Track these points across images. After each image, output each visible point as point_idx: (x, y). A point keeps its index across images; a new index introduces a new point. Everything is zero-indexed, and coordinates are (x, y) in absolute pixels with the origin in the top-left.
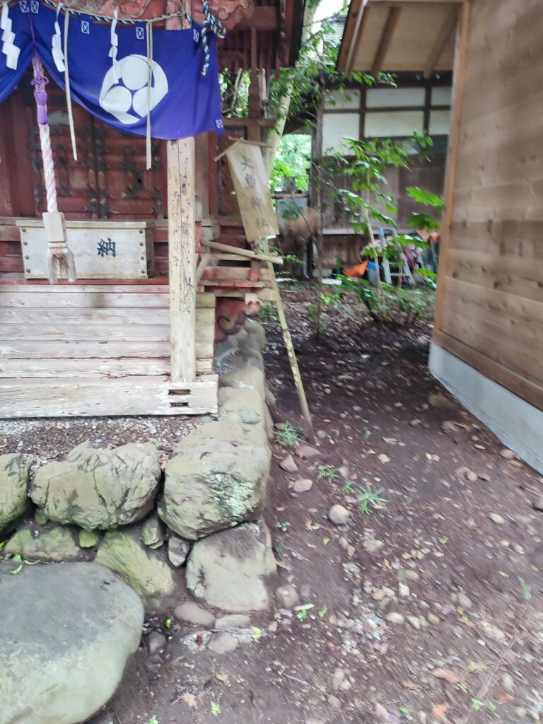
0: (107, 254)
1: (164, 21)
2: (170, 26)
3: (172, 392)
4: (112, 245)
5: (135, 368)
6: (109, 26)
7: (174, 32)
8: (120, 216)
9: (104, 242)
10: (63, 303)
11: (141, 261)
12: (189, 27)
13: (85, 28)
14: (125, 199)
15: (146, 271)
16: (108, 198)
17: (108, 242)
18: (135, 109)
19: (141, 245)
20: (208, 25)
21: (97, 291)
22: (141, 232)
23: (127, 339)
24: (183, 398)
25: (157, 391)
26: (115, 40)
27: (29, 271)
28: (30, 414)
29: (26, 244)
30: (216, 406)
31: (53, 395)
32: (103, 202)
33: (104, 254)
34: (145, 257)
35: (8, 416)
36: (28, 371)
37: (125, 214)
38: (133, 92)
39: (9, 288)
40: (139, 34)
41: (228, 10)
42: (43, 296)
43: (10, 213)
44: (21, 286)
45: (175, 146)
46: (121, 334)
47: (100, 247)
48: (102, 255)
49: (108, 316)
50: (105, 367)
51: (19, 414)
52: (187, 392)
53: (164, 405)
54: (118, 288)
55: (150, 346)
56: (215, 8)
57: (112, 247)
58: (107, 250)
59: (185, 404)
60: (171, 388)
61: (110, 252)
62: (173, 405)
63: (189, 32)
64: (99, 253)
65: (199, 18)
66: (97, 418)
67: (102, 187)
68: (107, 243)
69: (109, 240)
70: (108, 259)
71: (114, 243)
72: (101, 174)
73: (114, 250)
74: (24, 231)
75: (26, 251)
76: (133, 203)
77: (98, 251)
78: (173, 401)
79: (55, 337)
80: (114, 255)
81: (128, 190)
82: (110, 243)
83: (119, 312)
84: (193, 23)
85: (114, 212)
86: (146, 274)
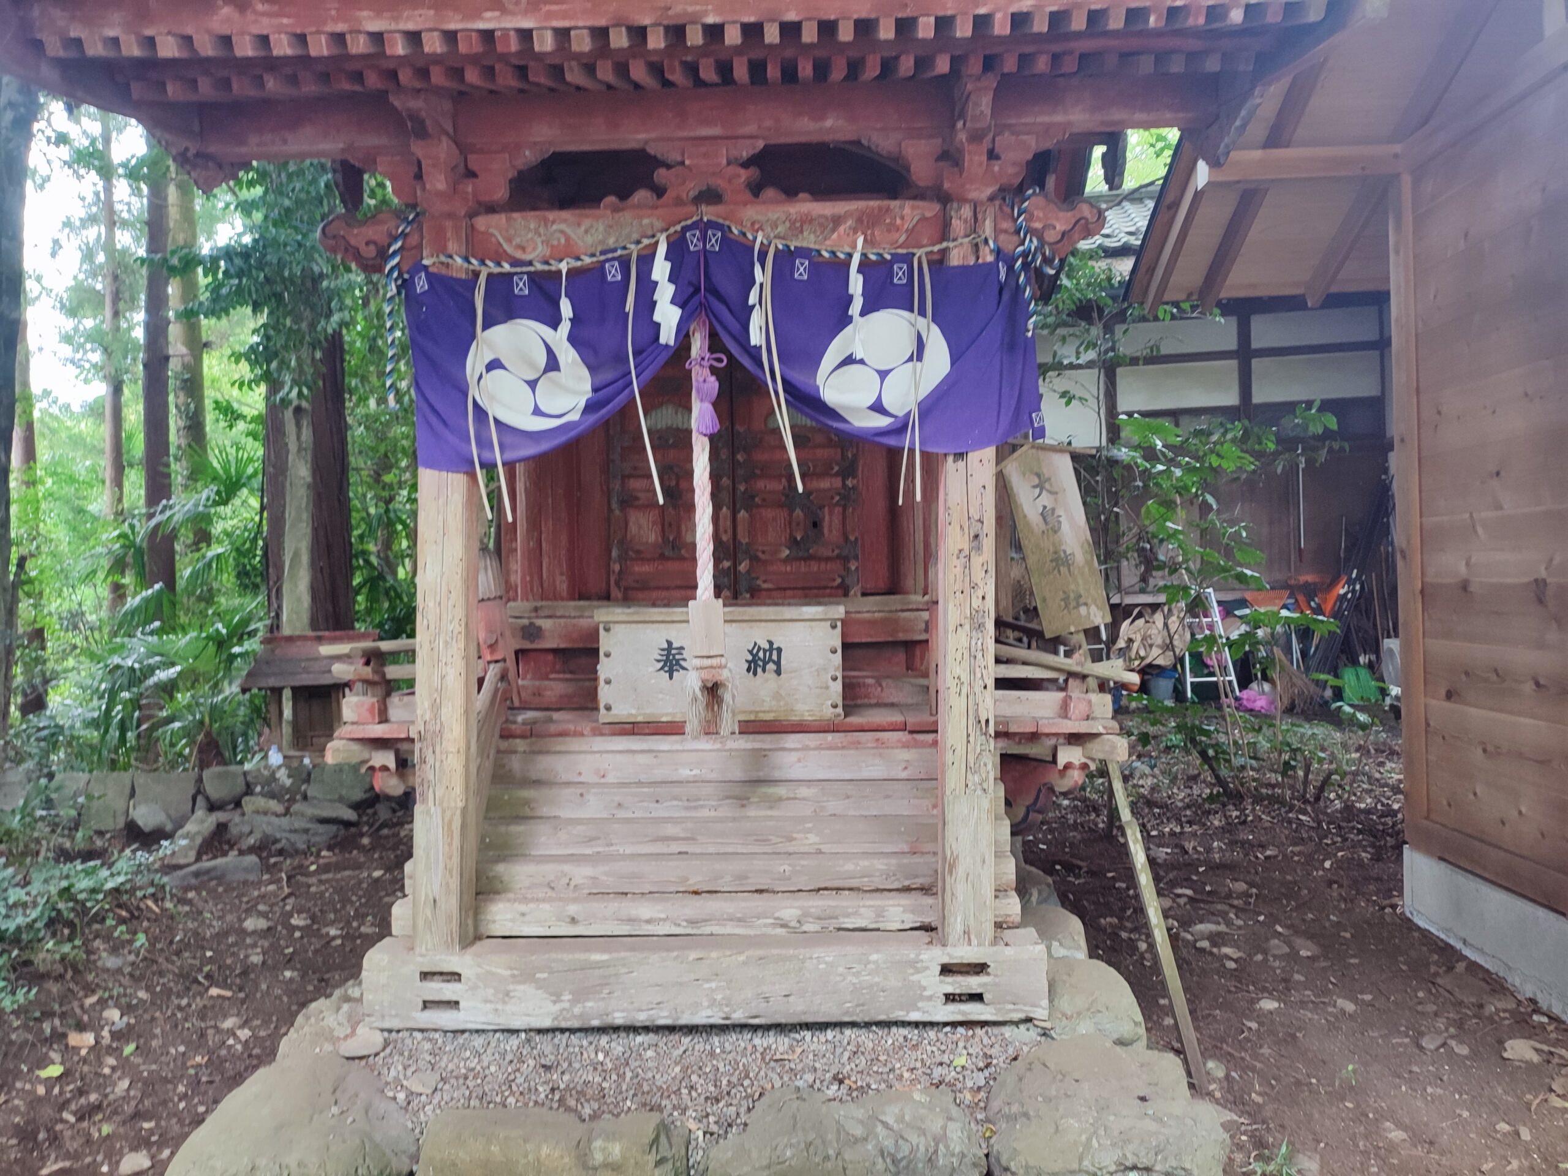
0: (764, 670)
1: (944, 252)
2: (956, 259)
3: (947, 970)
4: (775, 653)
5: (856, 914)
6: (847, 264)
7: (964, 269)
8: (774, 593)
9: (759, 649)
10: (685, 773)
11: (831, 683)
12: (990, 258)
13: (801, 270)
14: (787, 560)
15: (840, 704)
16: (754, 559)
17: (767, 646)
18: (886, 403)
19: (834, 652)
20: (1025, 254)
21: (749, 746)
22: (834, 627)
23: (825, 848)
24: (973, 984)
25: (915, 965)
26: (856, 284)
27: (608, 708)
28: (642, 1018)
29: (608, 655)
30: (1045, 1002)
31: (693, 976)
32: (743, 567)
33: (759, 670)
34: (839, 675)
35: (595, 1023)
36: (631, 920)
37: (785, 589)
38: (883, 374)
39: (574, 744)
40: (899, 276)
41: (1060, 227)
42: (642, 759)
43: (565, 594)
44: (599, 739)
45: (961, 464)
46: (813, 838)
47: (750, 658)
48: (755, 674)
49: (780, 799)
50: (789, 910)
51: (619, 1019)
52: (980, 968)
53: (930, 998)
54: (792, 741)
55: (879, 864)
56: (1038, 225)
57: (775, 657)
58: (765, 663)
59: (978, 997)
60: (946, 960)
61: (771, 667)
62: (950, 998)
63: (993, 268)
64: (748, 670)
65: (1008, 243)
66: (780, 1028)
67: (743, 538)
68: (765, 651)
69: (771, 643)
70: (767, 680)
71: (779, 650)
72: (742, 514)
73: (778, 663)
74: (607, 630)
75: (604, 669)
76: (803, 567)
77: (746, 666)
78: (950, 990)
79: (675, 847)
80: (778, 672)
81: (793, 543)
82: (771, 649)
83: (803, 791)
84: (998, 253)
85: (765, 586)
86: (840, 710)
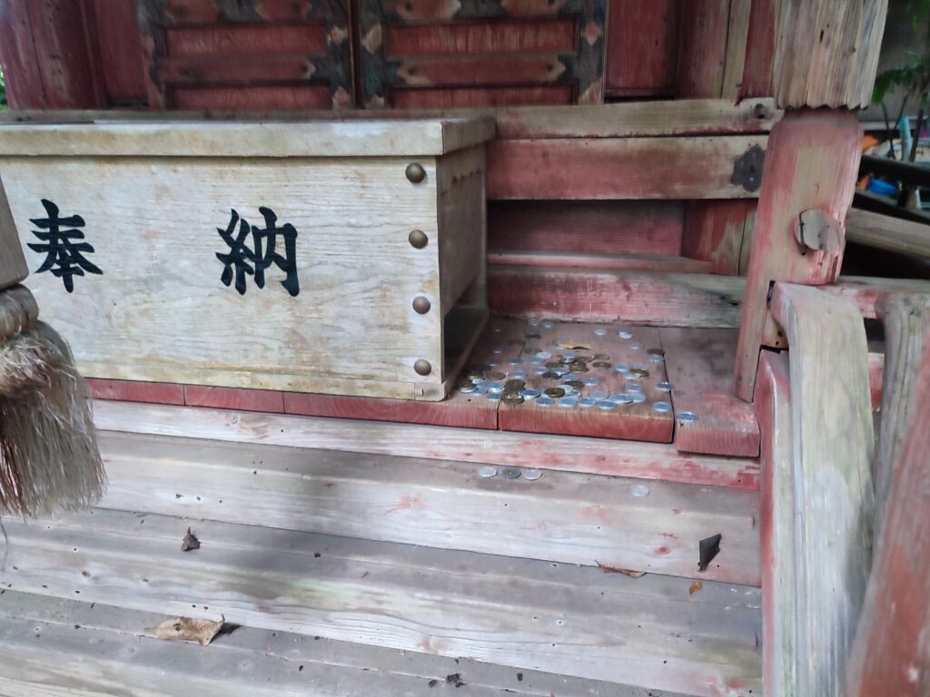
0: (260, 282)
4: (280, 239)
9: (245, 228)
11: (415, 318)
15: (437, 364)
16: (393, 23)
17: (261, 224)
19: (418, 242)
22: (415, 175)
32: (370, 38)
33: (249, 279)
34: (434, 298)
47: (227, 250)
48: (241, 288)
57: (281, 251)
58: (262, 264)
61: (274, 272)
64: (226, 278)
68: (258, 234)
69: (268, 214)
70: (268, 304)
71: (290, 232)
73: (289, 265)
77: (220, 268)
80: (292, 287)
82: (271, 231)
86: (436, 380)
